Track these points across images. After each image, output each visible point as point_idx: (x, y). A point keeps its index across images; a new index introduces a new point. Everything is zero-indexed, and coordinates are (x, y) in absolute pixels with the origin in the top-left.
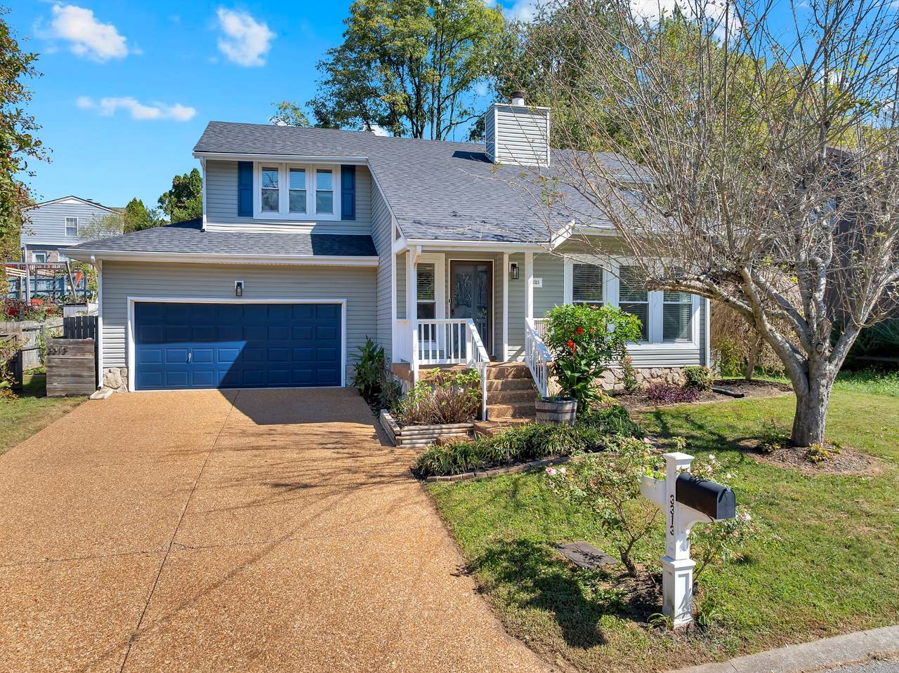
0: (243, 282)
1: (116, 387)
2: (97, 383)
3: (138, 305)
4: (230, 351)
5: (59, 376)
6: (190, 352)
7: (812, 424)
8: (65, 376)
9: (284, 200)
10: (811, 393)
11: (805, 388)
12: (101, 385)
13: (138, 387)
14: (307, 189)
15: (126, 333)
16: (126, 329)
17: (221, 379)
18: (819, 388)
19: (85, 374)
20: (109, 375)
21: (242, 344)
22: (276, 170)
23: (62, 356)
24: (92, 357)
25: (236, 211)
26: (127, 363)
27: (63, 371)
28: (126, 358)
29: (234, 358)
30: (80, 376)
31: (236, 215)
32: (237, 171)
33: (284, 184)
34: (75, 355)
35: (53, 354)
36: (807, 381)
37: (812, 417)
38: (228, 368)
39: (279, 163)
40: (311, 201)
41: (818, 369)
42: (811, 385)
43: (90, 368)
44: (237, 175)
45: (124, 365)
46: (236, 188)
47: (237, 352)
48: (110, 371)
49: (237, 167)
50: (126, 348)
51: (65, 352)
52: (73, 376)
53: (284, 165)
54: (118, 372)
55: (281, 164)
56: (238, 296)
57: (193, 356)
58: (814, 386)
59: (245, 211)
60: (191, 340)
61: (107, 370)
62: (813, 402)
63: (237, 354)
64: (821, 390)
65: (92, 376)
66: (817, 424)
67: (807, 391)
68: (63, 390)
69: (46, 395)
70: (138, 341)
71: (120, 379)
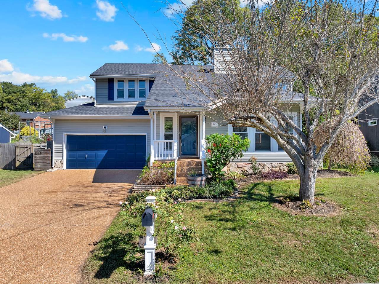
0: (106, 126)
1: (59, 167)
2: (52, 166)
3: (68, 136)
4: (102, 154)
5: (39, 163)
6: (86, 154)
7: (306, 190)
8: (41, 163)
9: (126, 94)
10: (305, 175)
11: (302, 172)
12: (53, 166)
13: (67, 168)
14: (135, 88)
15: (63, 147)
16: (63, 145)
17: (98, 165)
18: (308, 172)
19: (47, 162)
20: (56, 163)
21: (106, 151)
22: (123, 81)
23: (39, 155)
24: (50, 156)
25: (107, 98)
26: (63, 158)
27: (40, 161)
28: (63, 156)
29: (103, 157)
30: (45, 163)
31: (107, 100)
32: (108, 82)
33: (126, 88)
34: (44, 155)
35: (37, 155)
36: (303, 169)
37: (305, 187)
38: (101, 160)
39: (124, 78)
40: (137, 94)
41: (308, 163)
42: (305, 171)
43: (49, 160)
44: (108, 84)
45: (62, 159)
46: (108, 89)
47: (104, 154)
48: (57, 161)
49: (108, 81)
50: (63, 152)
51: (41, 153)
52: (43, 163)
53: (126, 79)
54: (59, 161)
55: (125, 79)
56: (105, 132)
57: (88, 156)
58: (306, 171)
59: (111, 98)
60: (87, 150)
61: (56, 161)
62: (305, 179)
63: (105, 155)
64: (309, 174)
65: (50, 163)
66: (308, 190)
67: (303, 174)
68: (41, 168)
69: (34, 170)
70: (68, 150)
71: (60, 164)
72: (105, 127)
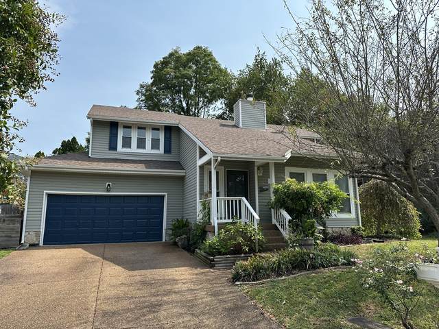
0: (111, 184)
1: (32, 243)
2: (20, 240)
9: (134, 143)
12: (22, 242)
13: (45, 243)
14: (146, 137)
15: (41, 212)
16: (42, 209)
19: (14, 235)
20: (28, 236)
22: (130, 127)
24: (19, 225)
25: (108, 147)
28: (40, 226)
30: (10, 237)
32: (109, 127)
33: (134, 135)
39: (132, 124)
40: (148, 144)
43: (17, 232)
45: (38, 230)
46: (108, 136)
50: (41, 220)
52: (6, 237)
53: (135, 125)
54: (34, 234)
56: (108, 191)
59: (113, 148)
61: (27, 233)
71: (34, 238)
72: (109, 185)
